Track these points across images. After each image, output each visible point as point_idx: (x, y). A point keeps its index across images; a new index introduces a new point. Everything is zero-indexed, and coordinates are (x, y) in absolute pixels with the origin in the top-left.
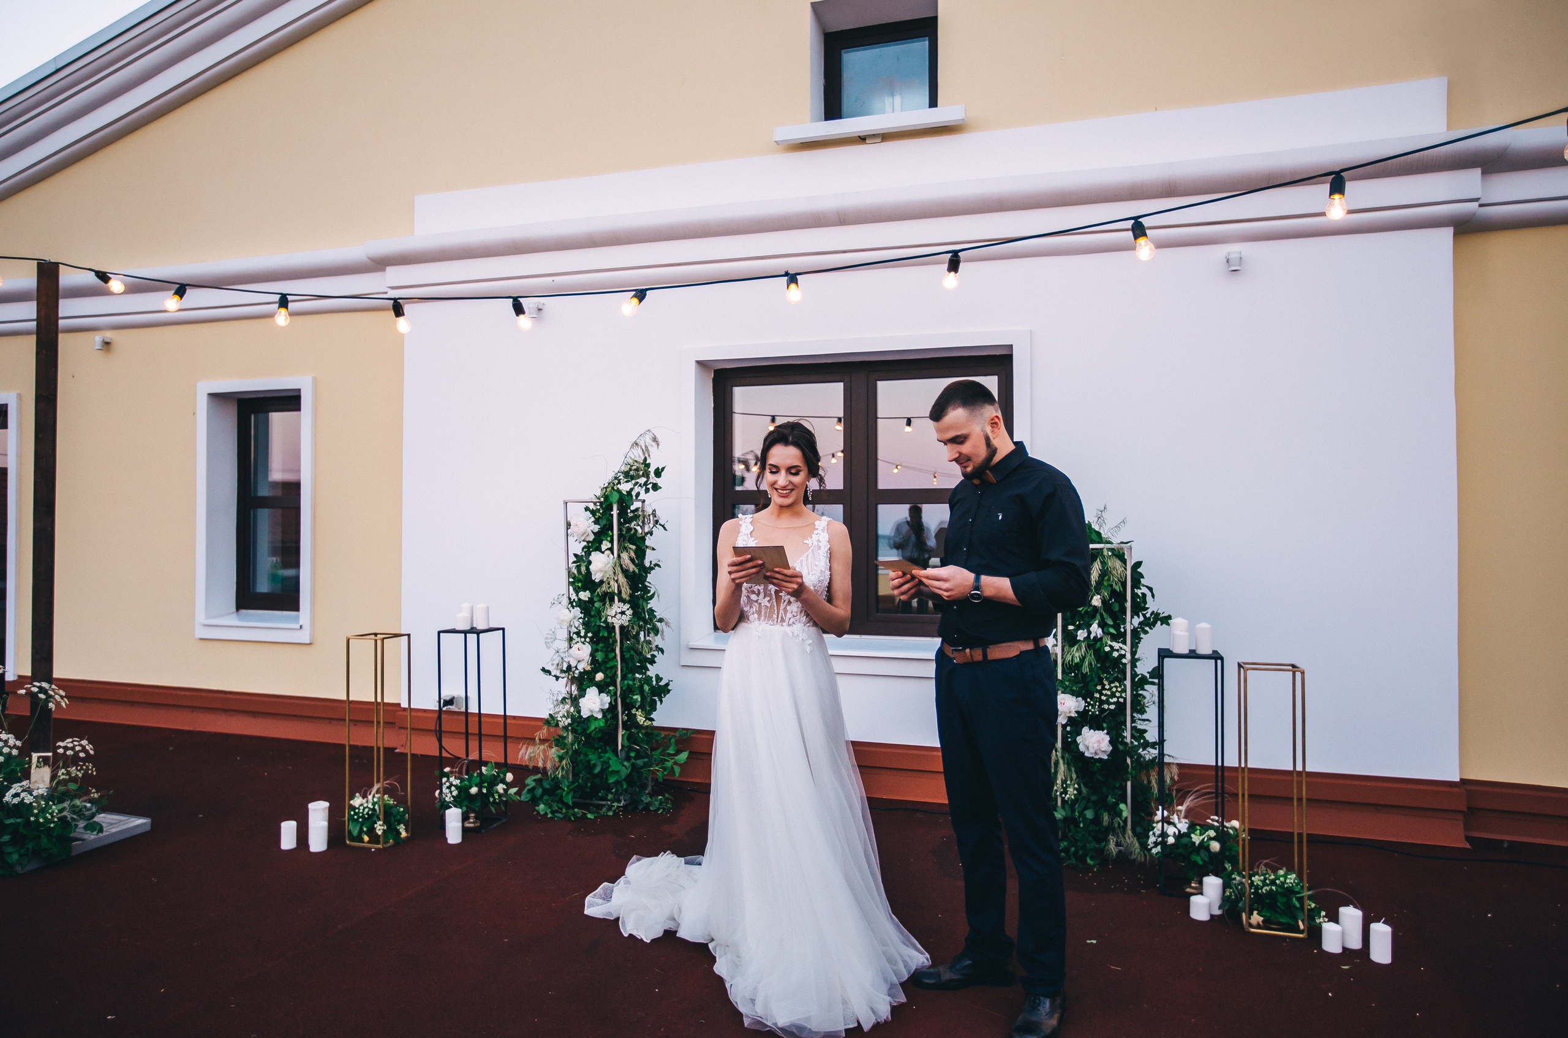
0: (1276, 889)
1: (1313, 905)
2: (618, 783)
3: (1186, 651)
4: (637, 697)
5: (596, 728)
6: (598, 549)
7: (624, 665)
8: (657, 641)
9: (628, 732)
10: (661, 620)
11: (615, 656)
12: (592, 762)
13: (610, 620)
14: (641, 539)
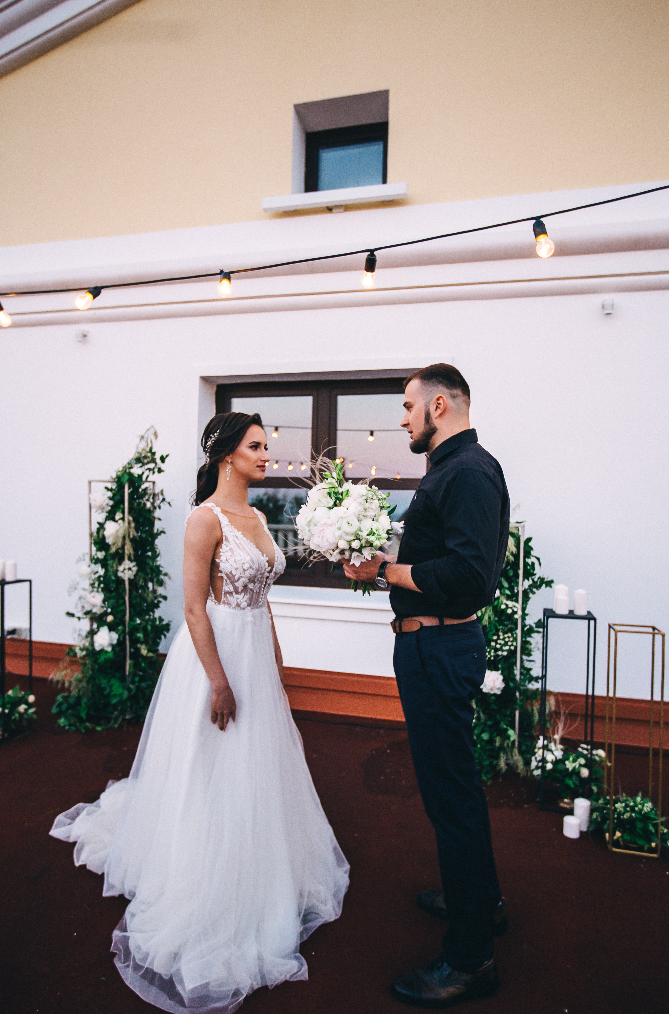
0: (636, 815)
1: (666, 831)
2: (120, 702)
3: (566, 612)
4: (140, 635)
5: (105, 660)
6: (113, 519)
7: (132, 609)
8: (161, 590)
9: (134, 662)
10: (166, 574)
11: (124, 603)
12: (102, 686)
13: (120, 574)
14: (150, 512)
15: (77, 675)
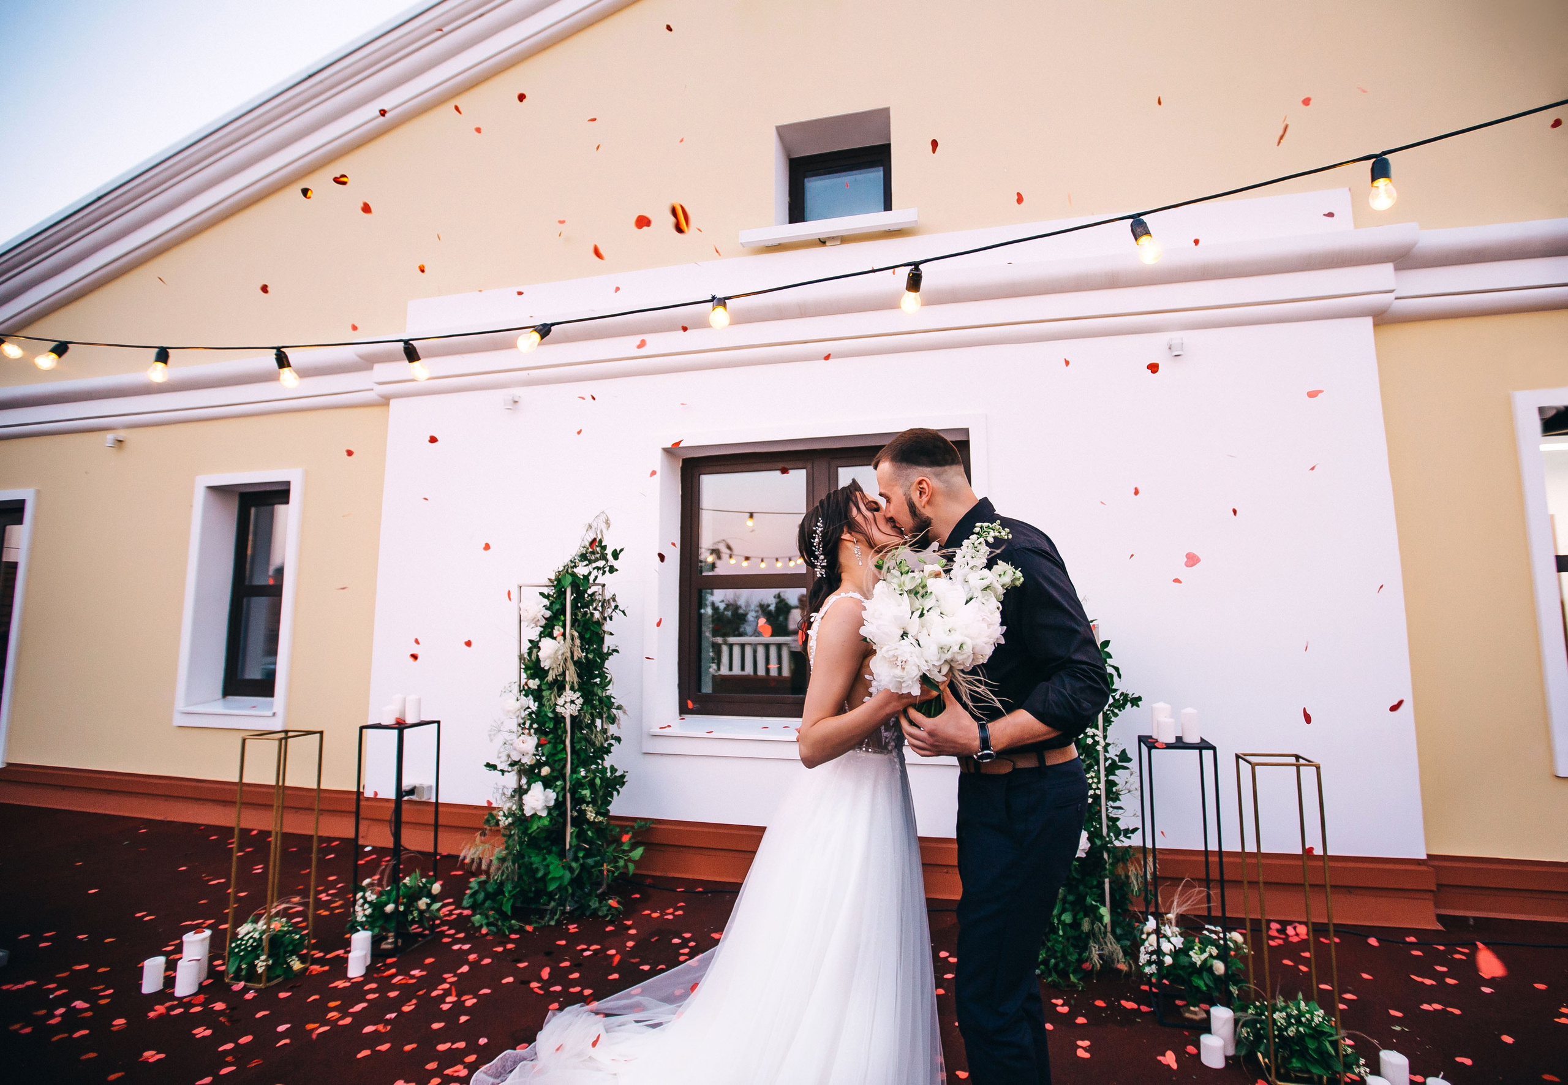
0: (1304, 1029)
1: (1351, 1052)
2: (560, 888)
3: (1171, 739)
4: (586, 793)
5: (538, 828)
6: (550, 635)
7: (575, 757)
8: (612, 730)
9: (577, 829)
10: (619, 708)
11: (564, 749)
12: (534, 866)
13: (559, 709)
14: (599, 624)
15: (499, 851)
